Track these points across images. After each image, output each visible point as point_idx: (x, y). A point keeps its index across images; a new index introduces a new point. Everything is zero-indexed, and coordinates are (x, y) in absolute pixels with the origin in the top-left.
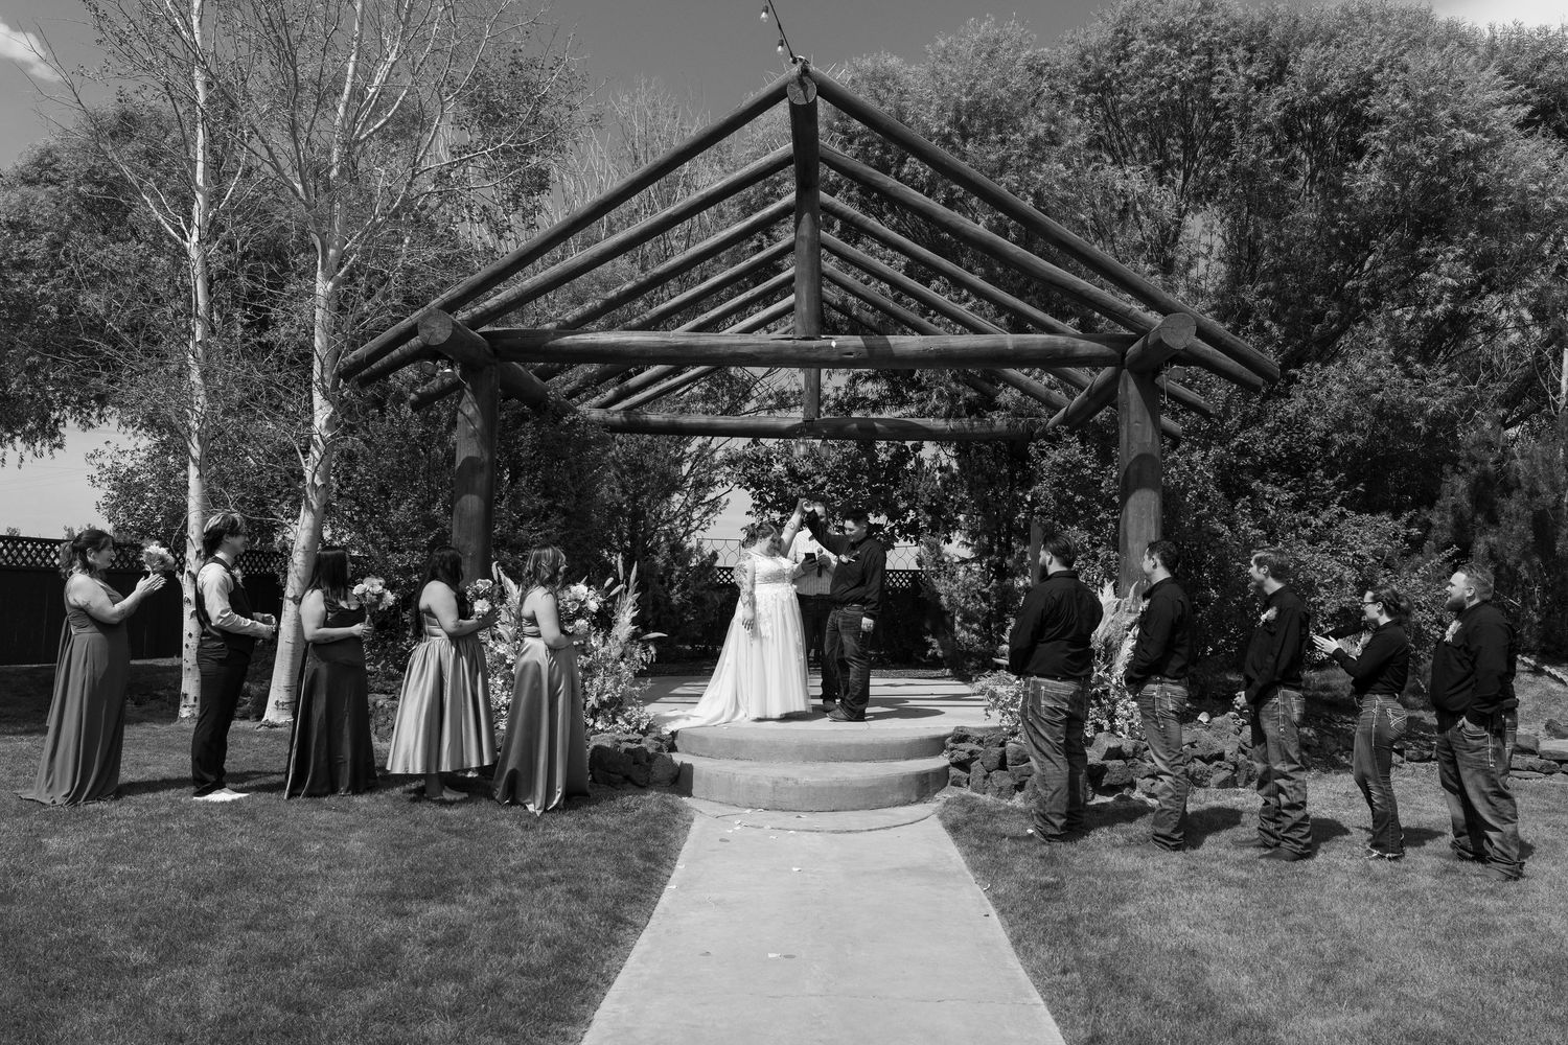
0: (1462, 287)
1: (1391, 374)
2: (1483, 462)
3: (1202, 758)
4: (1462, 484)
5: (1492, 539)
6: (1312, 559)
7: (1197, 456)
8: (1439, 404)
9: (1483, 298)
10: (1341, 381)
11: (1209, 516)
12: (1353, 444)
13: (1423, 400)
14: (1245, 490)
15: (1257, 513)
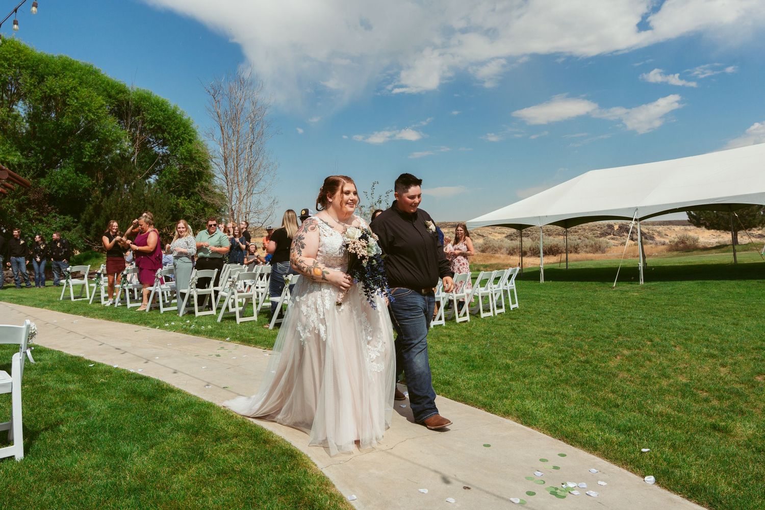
0: (91, 155)
1: (73, 176)
2: (96, 202)
3: (10, 277)
4: (91, 207)
5: (98, 222)
6: (42, 228)
7: (10, 201)
8: (86, 185)
9: (97, 158)
10: (60, 175)
11: (13, 218)
12: (64, 194)
13: (81, 184)
14: (24, 210)
15: (28, 216)
